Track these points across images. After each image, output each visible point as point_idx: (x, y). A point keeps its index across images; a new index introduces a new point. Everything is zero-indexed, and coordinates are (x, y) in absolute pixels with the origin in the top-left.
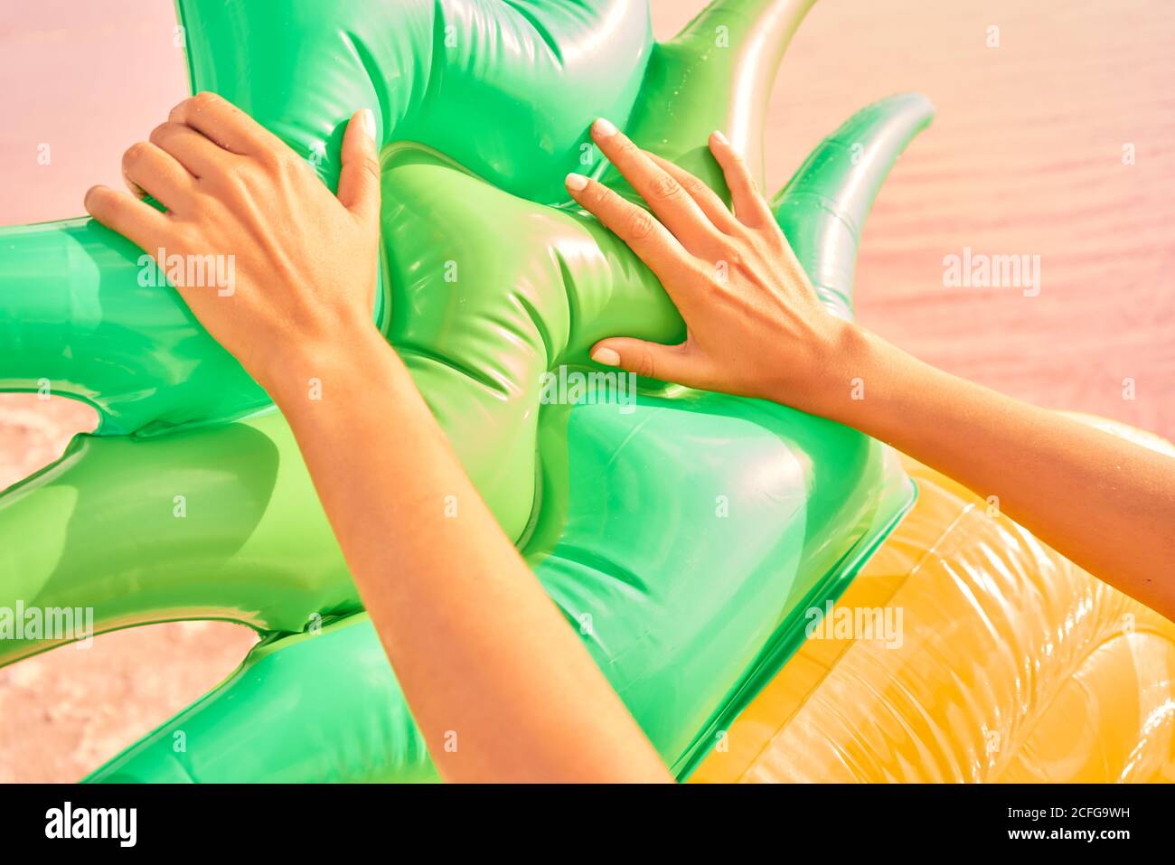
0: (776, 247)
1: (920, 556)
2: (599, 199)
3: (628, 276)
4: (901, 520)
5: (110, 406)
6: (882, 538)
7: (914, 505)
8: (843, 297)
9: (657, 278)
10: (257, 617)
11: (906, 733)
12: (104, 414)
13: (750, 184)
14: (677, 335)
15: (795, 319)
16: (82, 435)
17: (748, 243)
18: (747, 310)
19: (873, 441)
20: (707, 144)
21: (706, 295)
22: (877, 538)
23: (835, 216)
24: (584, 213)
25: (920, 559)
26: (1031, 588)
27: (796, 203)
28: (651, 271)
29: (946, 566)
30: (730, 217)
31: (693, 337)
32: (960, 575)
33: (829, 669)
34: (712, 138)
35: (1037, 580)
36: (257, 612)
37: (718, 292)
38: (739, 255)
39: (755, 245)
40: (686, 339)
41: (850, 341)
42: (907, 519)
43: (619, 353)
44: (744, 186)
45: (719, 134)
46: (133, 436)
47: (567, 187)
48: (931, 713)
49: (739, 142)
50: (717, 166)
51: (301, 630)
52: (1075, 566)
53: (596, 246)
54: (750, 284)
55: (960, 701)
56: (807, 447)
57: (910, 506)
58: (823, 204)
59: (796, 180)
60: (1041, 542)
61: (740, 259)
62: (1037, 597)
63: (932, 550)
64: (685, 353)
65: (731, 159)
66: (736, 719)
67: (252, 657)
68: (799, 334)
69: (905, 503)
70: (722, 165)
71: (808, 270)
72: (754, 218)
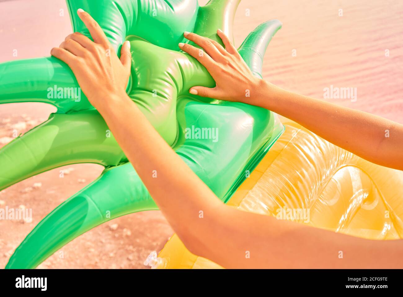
0: (239, 58)
1: (286, 143)
2: (188, 47)
3: (198, 68)
4: (281, 135)
5: (60, 105)
6: (276, 140)
7: (284, 132)
8: (259, 74)
9: (206, 68)
10: (102, 162)
11: (287, 190)
12: (58, 108)
13: (230, 43)
14: (213, 85)
15: (246, 78)
16: (53, 114)
17: (231, 58)
18: (232, 76)
19: (271, 112)
20: (216, 33)
21: (220, 72)
22: (274, 140)
23: (255, 52)
24: (184, 52)
25: (287, 144)
26: (319, 151)
27: (244, 50)
28: (204, 67)
29: (294, 145)
30: (225, 51)
31: (218, 86)
32: (298, 148)
33: (263, 173)
34: (218, 31)
35: (320, 148)
36: (102, 161)
37: (223, 71)
38: (229, 61)
39: (233, 58)
40: (216, 86)
41: (262, 83)
42: (282, 135)
43: (197, 90)
44: (228, 43)
45: (220, 30)
46: (66, 113)
47: (179, 47)
48: (294, 185)
49: (226, 33)
50: (220, 39)
51: (117, 165)
52: (331, 143)
53: (189, 60)
54: (232, 69)
55: (301, 182)
56: (252, 115)
57: (283, 132)
58: (252, 49)
59: (244, 44)
60: (320, 137)
61: (229, 63)
62: (320, 152)
63: (290, 141)
64: (215, 90)
65: (224, 36)
66: (237, 190)
67: (104, 173)
68: (247, 82)
69: (282, 130)
70: (222, 39)
71: (249, 66)
72: (232, 52)
